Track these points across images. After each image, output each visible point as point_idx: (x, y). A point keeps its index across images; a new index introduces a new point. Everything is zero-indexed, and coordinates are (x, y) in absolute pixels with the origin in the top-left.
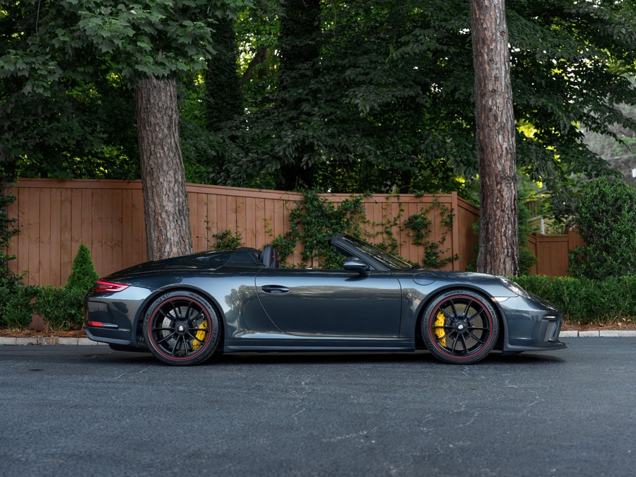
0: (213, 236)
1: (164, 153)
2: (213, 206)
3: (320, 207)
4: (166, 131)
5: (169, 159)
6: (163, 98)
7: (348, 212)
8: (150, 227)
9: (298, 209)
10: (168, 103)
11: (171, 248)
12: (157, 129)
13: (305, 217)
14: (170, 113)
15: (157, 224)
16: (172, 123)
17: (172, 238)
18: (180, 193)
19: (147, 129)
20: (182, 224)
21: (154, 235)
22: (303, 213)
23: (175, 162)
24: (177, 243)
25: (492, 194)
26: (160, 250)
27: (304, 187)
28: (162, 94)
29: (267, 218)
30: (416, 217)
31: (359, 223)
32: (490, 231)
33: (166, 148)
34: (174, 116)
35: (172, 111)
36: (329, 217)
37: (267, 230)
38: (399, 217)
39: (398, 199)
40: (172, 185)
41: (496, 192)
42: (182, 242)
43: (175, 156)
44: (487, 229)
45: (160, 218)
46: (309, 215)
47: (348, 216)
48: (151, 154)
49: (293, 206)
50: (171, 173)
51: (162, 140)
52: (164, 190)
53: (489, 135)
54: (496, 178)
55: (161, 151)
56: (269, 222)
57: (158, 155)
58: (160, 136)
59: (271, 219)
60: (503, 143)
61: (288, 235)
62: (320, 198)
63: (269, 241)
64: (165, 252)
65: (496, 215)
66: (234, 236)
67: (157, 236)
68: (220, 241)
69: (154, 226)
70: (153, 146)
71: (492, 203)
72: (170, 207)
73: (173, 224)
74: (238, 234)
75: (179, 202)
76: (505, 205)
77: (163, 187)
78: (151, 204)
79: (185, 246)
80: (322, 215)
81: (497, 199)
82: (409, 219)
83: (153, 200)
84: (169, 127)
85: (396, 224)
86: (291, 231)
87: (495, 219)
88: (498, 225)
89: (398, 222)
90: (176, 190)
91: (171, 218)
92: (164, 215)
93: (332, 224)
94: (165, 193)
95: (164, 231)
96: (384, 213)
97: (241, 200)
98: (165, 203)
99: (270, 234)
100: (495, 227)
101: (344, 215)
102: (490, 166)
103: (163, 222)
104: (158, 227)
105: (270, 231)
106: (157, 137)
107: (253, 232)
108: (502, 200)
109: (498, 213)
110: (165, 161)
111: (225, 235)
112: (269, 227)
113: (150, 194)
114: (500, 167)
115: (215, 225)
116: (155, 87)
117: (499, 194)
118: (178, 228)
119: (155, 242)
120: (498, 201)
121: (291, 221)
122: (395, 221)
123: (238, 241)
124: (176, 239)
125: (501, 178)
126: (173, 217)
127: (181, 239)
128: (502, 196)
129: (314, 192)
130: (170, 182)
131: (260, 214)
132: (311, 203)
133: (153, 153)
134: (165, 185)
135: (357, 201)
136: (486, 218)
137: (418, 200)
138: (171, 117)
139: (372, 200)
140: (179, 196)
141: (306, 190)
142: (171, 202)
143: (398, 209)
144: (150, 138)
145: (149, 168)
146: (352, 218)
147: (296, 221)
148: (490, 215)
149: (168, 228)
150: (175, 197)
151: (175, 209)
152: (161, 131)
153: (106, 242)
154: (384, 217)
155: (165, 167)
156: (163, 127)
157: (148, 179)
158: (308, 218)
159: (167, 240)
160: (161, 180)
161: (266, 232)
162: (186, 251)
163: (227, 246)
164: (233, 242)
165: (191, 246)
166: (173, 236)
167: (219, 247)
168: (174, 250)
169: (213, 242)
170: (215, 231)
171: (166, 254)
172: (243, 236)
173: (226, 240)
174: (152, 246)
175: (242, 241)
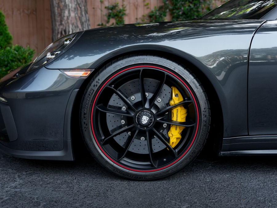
0: (106, 8)
11: (69, 13)
17: (70, 5)
24: (75, 9)
26: (60, 15)
37: (146, 4)
42: (79, 9)
61: (161, 8)
63: (147, 12)
64: (64, 16)
66: (121, 8)
67: (57, 2)
68: (110, 11)
74: (124, 6)
79: (81, 12)
86: (163, 4)
99: (147, 7)
105: (148, 5)
107: (135, 5)
111: (114, 7)
112: (147, 2)
119: (56, 8)
123: (124, 12)
124: (74, 6)
127: (78, 6)
153: (24, 11)
159: (66, 6)
161: (145, 6)
162: (82, 15)
163: (116, 15)
164: (120, 12)
165: (86, 12)
166: (71, 3)
167: (109, 16)
168: (72, 14)
169: (105, 12)
170: (106, 4)
171: (65, 18)
172: (127, 8)
173: (115, 11)
174: (54, 12)
175: (127, 12)
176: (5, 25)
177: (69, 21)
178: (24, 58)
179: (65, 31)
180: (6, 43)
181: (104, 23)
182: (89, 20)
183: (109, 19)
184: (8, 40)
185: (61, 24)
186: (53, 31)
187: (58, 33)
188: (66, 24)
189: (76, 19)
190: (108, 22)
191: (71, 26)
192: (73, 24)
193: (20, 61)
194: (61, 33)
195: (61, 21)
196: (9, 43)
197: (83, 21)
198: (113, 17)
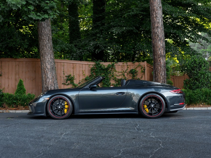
0: (66, 76)
1: (47, 49)
2: (66, 67)
3: (101, 67)
4: (47, 41)
5: (48, 51)
6: (46, 31)
7: (110, 68)
8: (42, 73)
9: (93, 67)
10: (48, 32)
11: (49, 80)
12: (44, 41)
13: (96, 70)
14: (49, 36)
15: (45, 72)
16: (49, 39)
17: (50, 77)
18: (52, 62)
19: (41, 41)
20: (53, 72)
21: (44, 76)
22: (95, 68)
23: (50, 52)
24: (51, 78)
25: (157, 61)
26: (46, 81)
27: (95, 60)
28: (46, 29)
29: (83, 70)
30: (133, 70)
31: (114, 72)
32: (156, 74)
33: (47, 47)
34: (50, 37)
35: (49, 35)
36: (104, 70)
37: (83, 74)
38: (127, 70)
39: (127, 64)
40: (49, 59)
41: (158, 61)
42: (53, 78)
43: (50, 50)
44: (156, 73)
45: (45, 70)
46: (97, 69)
47: (110, 69)
48: (42, 49)
49: (92, 66)
50: (49, 55)
51: (46, 44)
52: (47, 61)
53: (156, 41)
54: (158, 56)
55: (46, 48)
56: (84, 72)
57: (45, 49)
58: (45, 43)
59: (84, 71)
60: (160, 44)
61: (90, 76)
62: (101, 64)
63: (84, 78)
65: (158, 68)
66: (72, 76)
68: (68, 78)
69: (44, 73)
70: (43, 47)
71: (157, 64)
72: (49, 67)
73: (50, 72)
74: (74, 76)
75: (52, 65)
76: (161, 65)
77: (46, 60)
78: (43, 66)
79: (54, 79)
80: (101, 69)
81: (159, 63)
82: (130, 70)
83: (43, 64)
84: (48, 40)
85: (126, 72)
86: (91, 74)
87: (158, 70)
88: (159, 72)
89: (127, 71)
90: (51, 61)
91: (49, 70)
92: (47, 69)
93: (105, 72)
94: (47, 62)
95: (47, 75)
96: (122, 69)
97: (75, 65)
98: (47, 65)
99: (84, 76)
100: (158, 73)
101: (109, 69)
102: (156, 52)
103: (47, 72)
104: (45, 73)
105: (84, 75)
106: (44, 44)
107: (79, 75)
108: (160, 63)
109: (159, 68)
110: (47, 51)
111: (69, 76)
112: (84, 73)
113: (42, 63)
114: (160, 52)
115: (66, 73)
116: (43, 27)
117: (159, 61)
118: (52, 74)
119: (44, 78)
120: (159, 64)
121: (91, 71)
122: (126, 71)
123: (74, 78)
124: (51, 77)
125: (160, 56)
126: (50, 70)
127: (53, 77)
128: (160, 62)
129: (99, 62)
130: (49, 58)
131: (81, 69)
132: (98, 65)
133: (43, 49)
134: (47, 59)
135: (113, 65)
136: (155, 70)
137: (133, 64)
138: (49, 37)
139: (118, 64)
140: (52, 63)
141: (96, 61)
142: (49, 65)
143: (127, 67)
144: (42, 44)
145: (42, 54)
146: (111, 70)
147: (93, 71)
148: (156, 69)
149: (48, 73)
150: (51, 63)
151: (51, 67)
152: (46, 42)
153: (30, 79)
154: (122, 70)
155: (47, 53)
156: (46, 40)
157: (41, 57)
158: (97, 70)
159: (48, 77)
160: (46, 58)
161: (83, 75)
162: (54, 81)
163: (70, 80)
164: (72, 78)
165: (56, 79)
166: (50, 76)
167: (67, 80)
168: (50, 81)
169: (65, 78)
170: (66, 75)
171: (48, 82)
172: (75, 76)
173: (70, 78)
174: (43, 80)
175: (75, 78)
176: (23, 85)
177: (49, 83)
178: (31, 98)
179: (47, 87)
180: (23, 92)
181: (65, 83)
182: (57, 83)
183: (67, 81)
184: (24, 91)
185: (46, 85)
186: (42, 87)
187: (45, 88)
188: (48, 84)
189: (52, 82)
190: (67, 83)
191: (50, 85)
192: (50, 84)
193: (30, 99)
194: (46, 88)
195: (46, 83)
196: (24, 92)
197: (55, 83)
198: (69, 80)
